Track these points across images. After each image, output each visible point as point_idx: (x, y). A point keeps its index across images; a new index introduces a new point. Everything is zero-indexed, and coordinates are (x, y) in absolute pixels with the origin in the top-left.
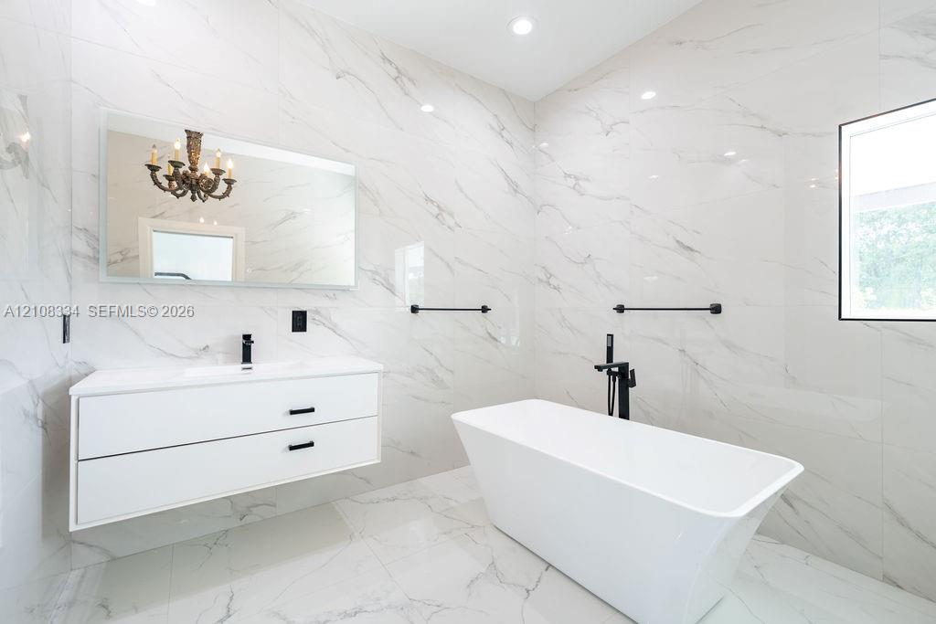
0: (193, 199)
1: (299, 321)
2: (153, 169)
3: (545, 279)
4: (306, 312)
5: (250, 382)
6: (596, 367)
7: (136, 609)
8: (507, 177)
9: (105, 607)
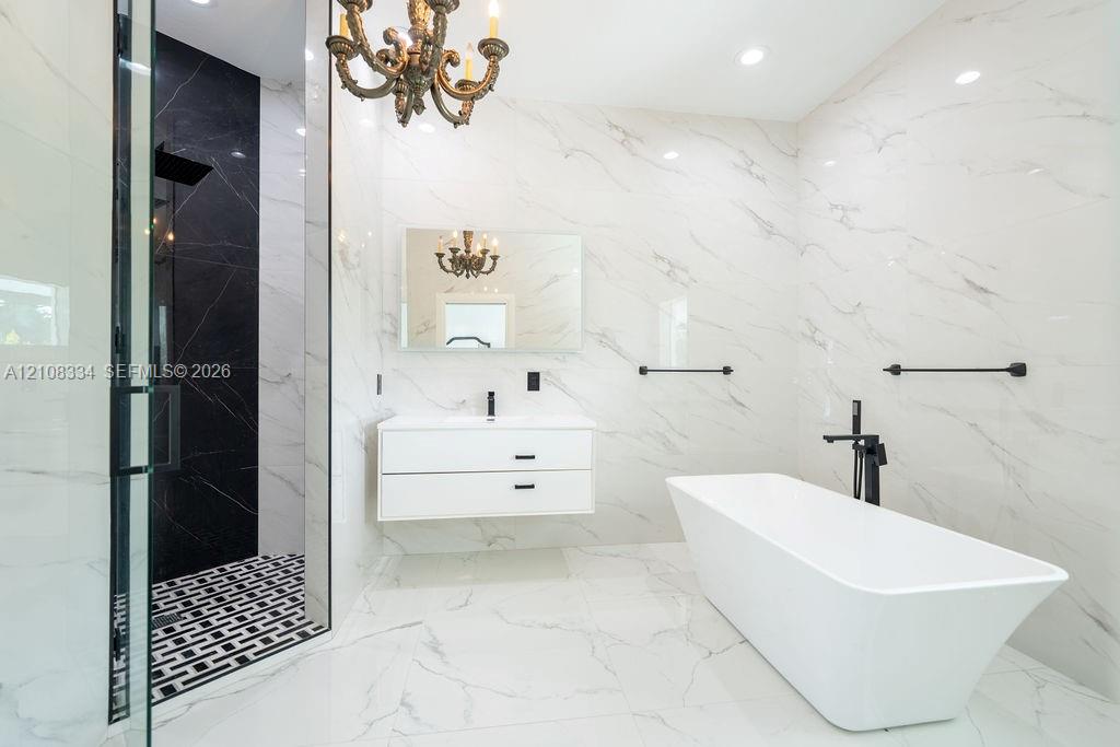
0: (468, 276)
1: (534, 381)
2: (440, 256)
3: (809, 333)
4: (538, 373)
5: (494, 429)
6: (825, 437)
7: (414, 588)
8: (757, 217)
9: (397, 580)
